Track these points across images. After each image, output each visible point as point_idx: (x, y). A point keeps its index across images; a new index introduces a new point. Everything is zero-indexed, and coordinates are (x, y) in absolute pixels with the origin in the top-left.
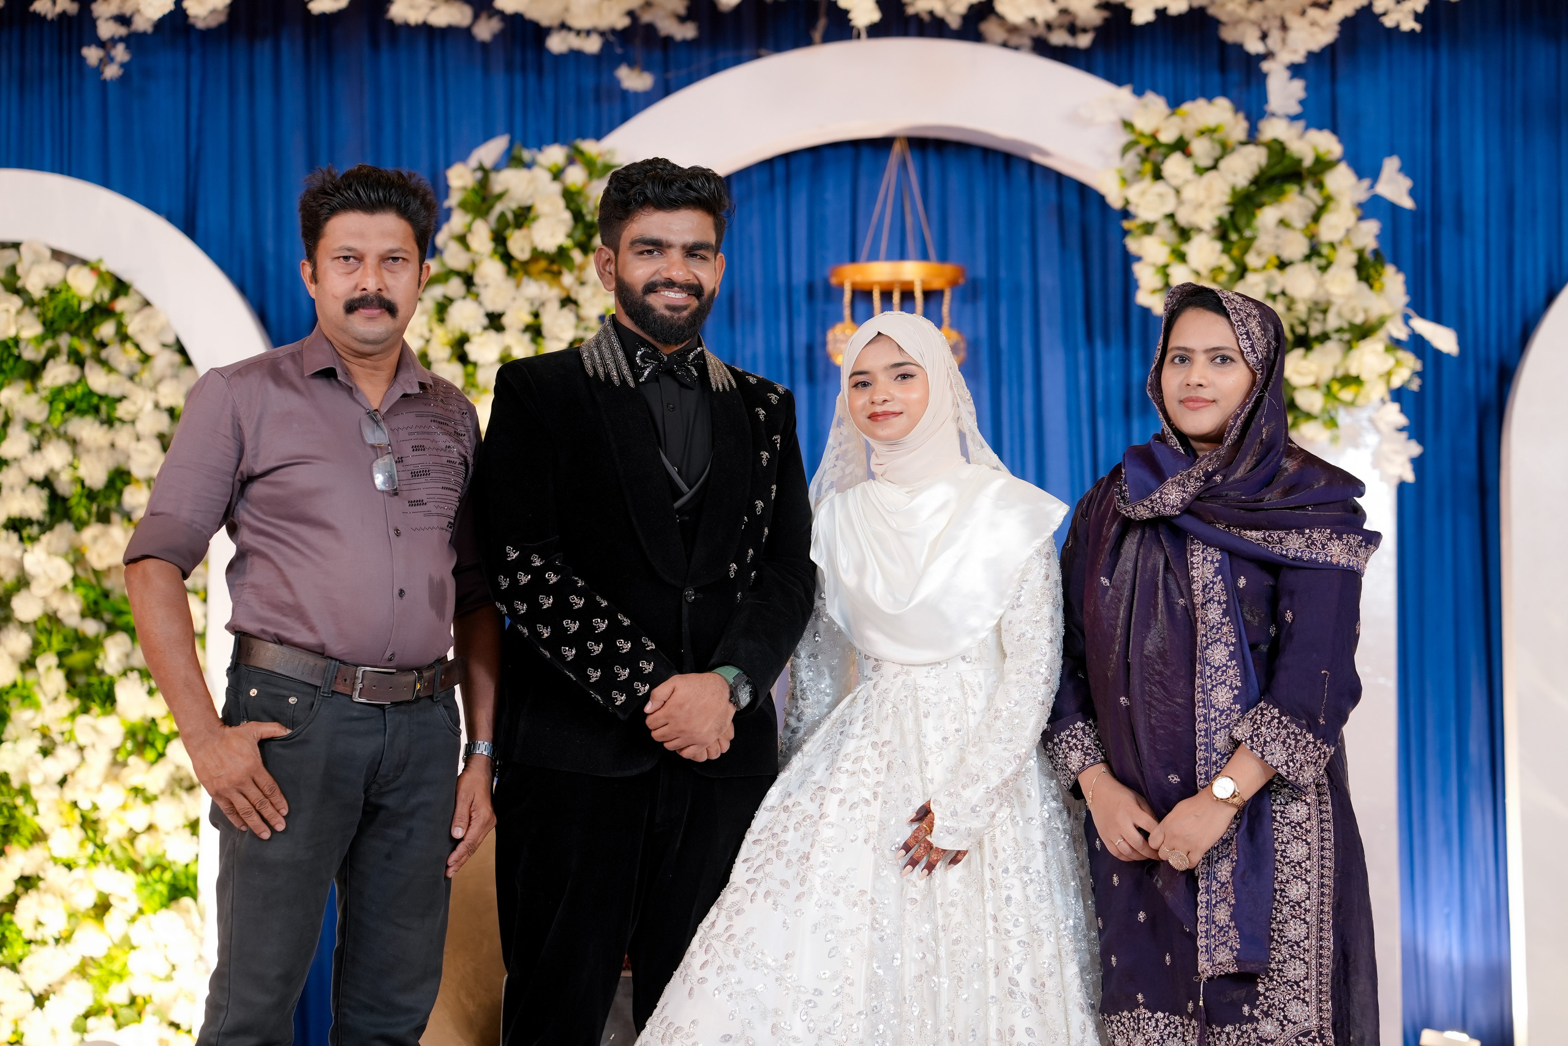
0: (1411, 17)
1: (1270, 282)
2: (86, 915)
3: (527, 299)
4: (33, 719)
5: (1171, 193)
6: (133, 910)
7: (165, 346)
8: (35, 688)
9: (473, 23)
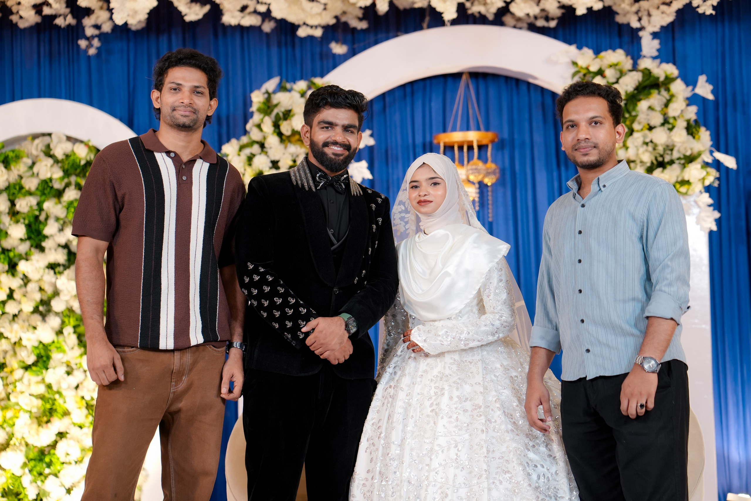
0: (711, 8)
1: (645, 136)
3: (290, 154)
4: (63, 358)
8: (63, 344)
9: (262, 24)
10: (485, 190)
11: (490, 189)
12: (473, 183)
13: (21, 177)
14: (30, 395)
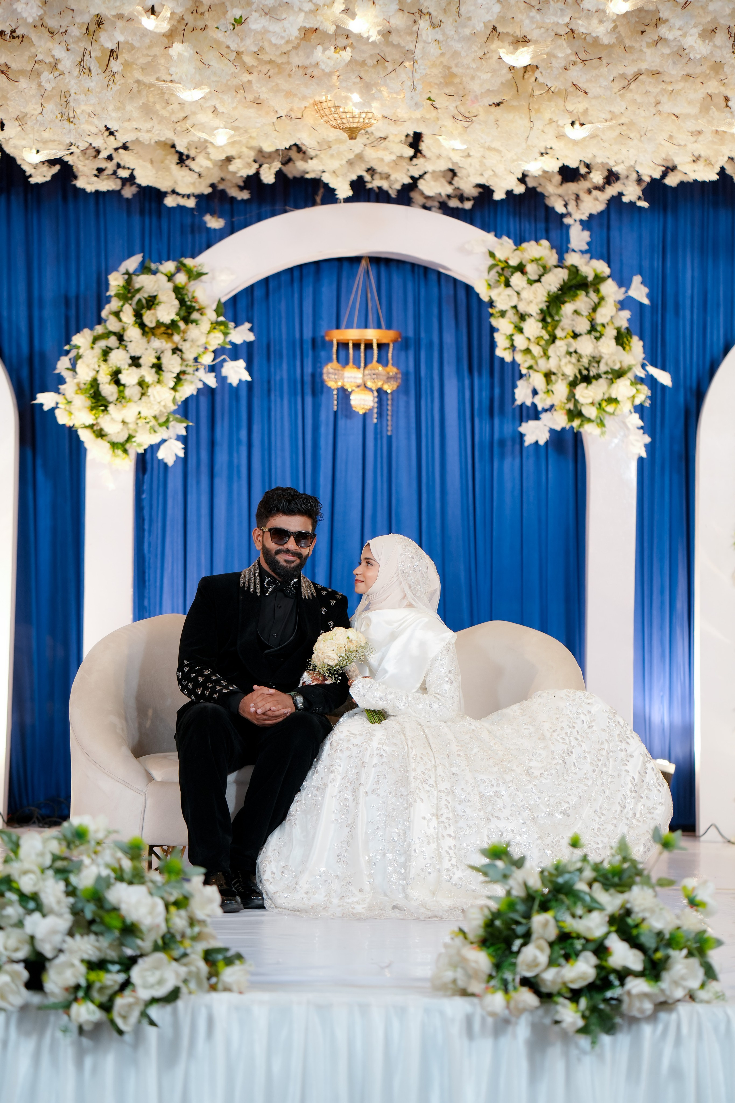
1: (568, 345)
3: (154, 349)
5: (516, 294)
9: (122, 189)
10: (384, 397)
11: (390, 397)
12: (371, 390)
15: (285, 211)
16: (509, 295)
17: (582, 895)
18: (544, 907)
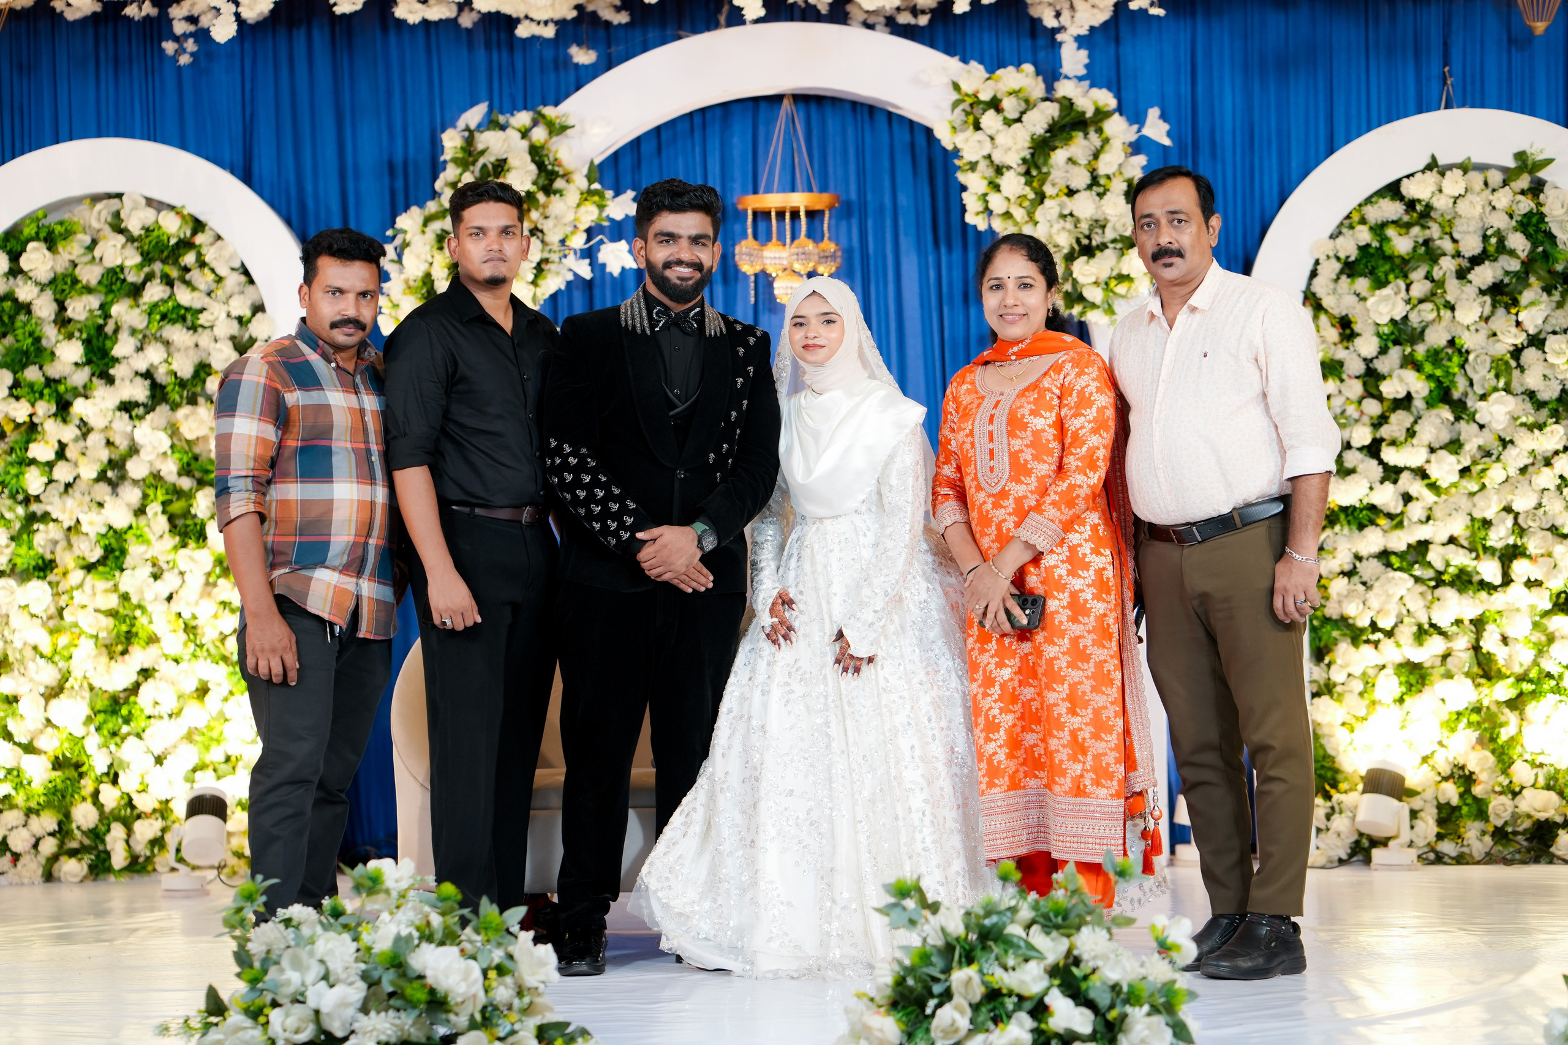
1: (1061, 206)
2: (190, 696)
4: (146, 552)
5: (988, 139)
6: (226, 693)
7: (233, 269)
8: (146, 529)
9: (458, 15)
13: (75, 265)
14: (96, 611)
15: (680, 38)
16: (979, 141)
17: (1015, 940)
18: (969, 959)
